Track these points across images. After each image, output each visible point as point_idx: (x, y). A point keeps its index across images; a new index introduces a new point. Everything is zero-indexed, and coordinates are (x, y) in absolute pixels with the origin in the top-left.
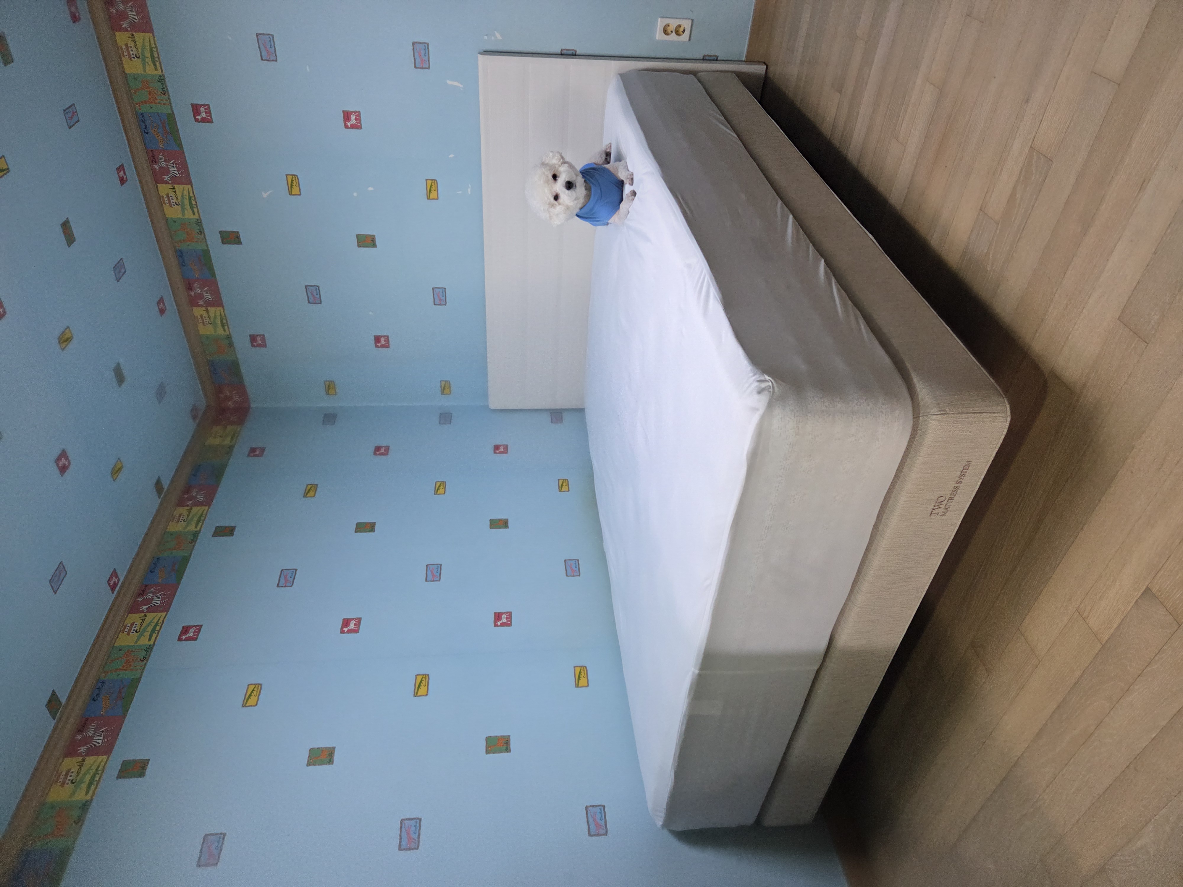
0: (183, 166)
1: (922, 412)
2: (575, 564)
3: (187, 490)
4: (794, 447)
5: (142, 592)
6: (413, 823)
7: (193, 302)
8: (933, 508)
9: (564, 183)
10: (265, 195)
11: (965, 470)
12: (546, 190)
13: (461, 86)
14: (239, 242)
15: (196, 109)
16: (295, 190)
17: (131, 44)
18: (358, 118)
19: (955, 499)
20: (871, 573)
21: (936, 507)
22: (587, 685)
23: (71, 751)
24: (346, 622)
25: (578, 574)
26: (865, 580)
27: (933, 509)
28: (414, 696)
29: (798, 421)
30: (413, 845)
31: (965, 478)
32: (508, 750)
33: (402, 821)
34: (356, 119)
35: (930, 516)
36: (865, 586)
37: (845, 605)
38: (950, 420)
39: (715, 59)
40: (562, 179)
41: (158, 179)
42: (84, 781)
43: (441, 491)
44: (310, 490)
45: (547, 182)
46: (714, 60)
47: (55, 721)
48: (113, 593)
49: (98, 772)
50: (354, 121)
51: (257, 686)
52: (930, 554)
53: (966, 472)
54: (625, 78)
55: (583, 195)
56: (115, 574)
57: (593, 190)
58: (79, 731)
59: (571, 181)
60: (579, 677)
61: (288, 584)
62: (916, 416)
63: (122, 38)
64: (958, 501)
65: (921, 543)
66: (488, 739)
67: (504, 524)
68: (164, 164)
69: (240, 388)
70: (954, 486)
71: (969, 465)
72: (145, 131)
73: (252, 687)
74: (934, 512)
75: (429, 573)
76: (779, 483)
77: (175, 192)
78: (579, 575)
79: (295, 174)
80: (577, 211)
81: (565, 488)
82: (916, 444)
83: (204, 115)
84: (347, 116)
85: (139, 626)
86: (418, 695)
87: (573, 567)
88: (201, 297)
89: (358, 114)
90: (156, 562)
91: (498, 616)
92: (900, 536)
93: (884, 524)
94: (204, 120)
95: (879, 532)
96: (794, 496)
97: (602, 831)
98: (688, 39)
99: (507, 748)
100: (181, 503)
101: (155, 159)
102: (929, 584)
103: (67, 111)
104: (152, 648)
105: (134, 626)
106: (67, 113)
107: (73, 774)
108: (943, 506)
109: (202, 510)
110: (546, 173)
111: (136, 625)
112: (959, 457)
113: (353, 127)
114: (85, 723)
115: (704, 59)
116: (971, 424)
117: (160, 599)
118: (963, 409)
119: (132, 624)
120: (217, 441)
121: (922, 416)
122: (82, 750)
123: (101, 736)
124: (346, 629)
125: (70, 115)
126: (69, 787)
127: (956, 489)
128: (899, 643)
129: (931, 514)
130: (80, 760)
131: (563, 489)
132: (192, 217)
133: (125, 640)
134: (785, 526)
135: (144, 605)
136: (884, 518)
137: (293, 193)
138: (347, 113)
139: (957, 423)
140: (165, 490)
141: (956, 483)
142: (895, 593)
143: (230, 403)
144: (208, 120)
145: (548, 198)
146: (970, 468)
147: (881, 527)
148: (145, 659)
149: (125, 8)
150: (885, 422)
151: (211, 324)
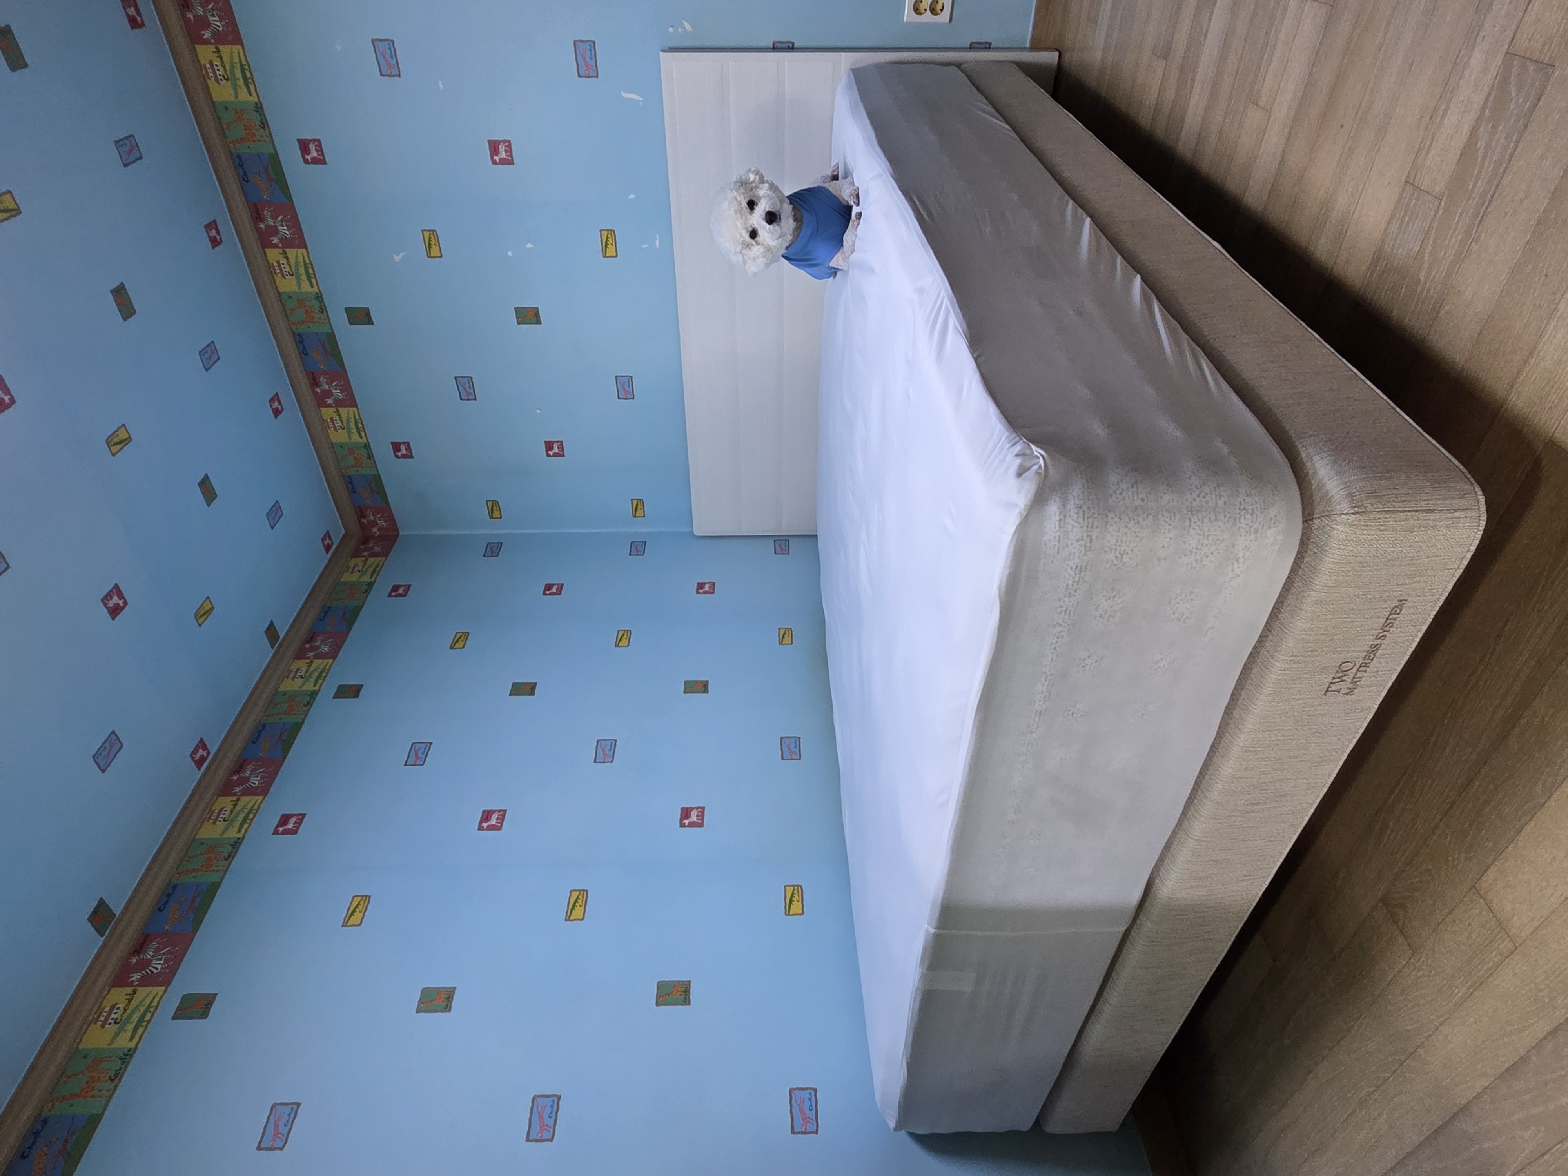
0: (294, 223)
1: (1317, 511)
2: (795, 743)
3: (311, 638)
4: (1083, 574)
5: (239, 768)
6: (549, 1101)
7: (321, 401)
8: (1330, 681)
9: (764, 214)
10: (397, 259)
11: (1394, 616)
12: (739, 224)
13: (641, 99)
14: (370, 322)
15: (304, 146)
16: (435, 251)
17: (217, 62)
18: (509, 150)
19: (1371, 665)
20: (1217, 787)
21: (1338, 680)
22: (801, 912)
23: (120, 980)
24: (487, 816)
25: (798, 757)
26: (1206, 797)
27: (1332, 683)
28: (566, 920)
29: (1090, 525)
30: (547, 1135)
31: (1392, 629)
32: (686, 1002)
33: (534, 1098)
34: (506, 151)
35: (1325, 694)
36: (1206, 808)
37: (1174, 833)
38: (1372, 524)
39: (988, 47)
40: (762, 208)
41: (265, 243)
42: (131, 1021)
43: (624, 642)
44: (460, 639)
45: (740, 211)
46: (986, 48)
47: (103, 939)
48: (199, 769)
49: (151, 1009)
50: (503, 155)
51: (364, 898)
52: (1321, 757)
53: (1395, 619)
54: (859, 76)
55: (791, 230)
56: (202, 744)
57: (805, 222)
58: (134, 952)
59: (773, 210)
60: (791, 901)
61: (418, 762)
62: (1308, 518)
63: (205, 53)
64: (1376, 670)
65: (1306, 740)
66: (660, 985)
67: (703, 687)
68: (271, 222)
69: (386, 510)
70: (1371, 643)
71: (1400, 607)
72: (244, 179)
73: (358, 899)
74: (1333, 687)
75: (600, 751)
76: (1058, 638)
77: (287, 258)
78: (800, 759)
79: (433, 228)
80: (783, 251)
81: (787, 640)
82: (1305, 569)
83: (315, 154)
84: (494, 147)
85: (227, 813)
86: (571, 918)
87: (792, 747)
88: (329, 394)
89: (508, 144)
90: (260, 730)
91: (686, 813)
92: (1270, 728)
93: (1243, 707)
94: (315, 161)
95: (1233, 720)
96: (1085, 659)
97: (811, 1127)
98: (948, 21)
99: (685, 999)
100: (300, 655)
101: (259, 214)
102: (1315, 806)
103: (121, 143)
104: (241, 843)
105: (223, 812)
106: (121, 146)
107: (118, 1011)
108: (1348, 679)
109: (325, 664)
110: (739, 198)
111: (226, 811)
112: (1385, 591)
113: (503, 162)
114: (145, 941)
115: (972, 47)
116: (1412, 532)
117: (259, 779)
118: (1397, 504)
119: (221, 810)
120: (354, 577)
121: (1319, 518)
122: (134, 979)
123: (161, 959)
124: (485, 825)
125: (127, 149)
126: (111, 1028)
127: (1375, 648)
128: (1261, 893)
129: (1327, 691)
130: (131, 992)
131: (785, 642)
132: (309, 289)
133: (210, 832)
134: (1070, 711)
135: (239, 786)
136: (1242, 697)
137: (432, 255)
138: (494, 143)
139: (1387, 530)
140: (281, 639)
141: (1376, 639)
142: (1258, 819)
143: (375, 529)
144: (320, 161)
145: (741, 236)
146: (1402, 612)
147: (1236, 713)
148: (230, 857)
149: (204, 12)
150: (1251, 527)
151: (344, 429)
